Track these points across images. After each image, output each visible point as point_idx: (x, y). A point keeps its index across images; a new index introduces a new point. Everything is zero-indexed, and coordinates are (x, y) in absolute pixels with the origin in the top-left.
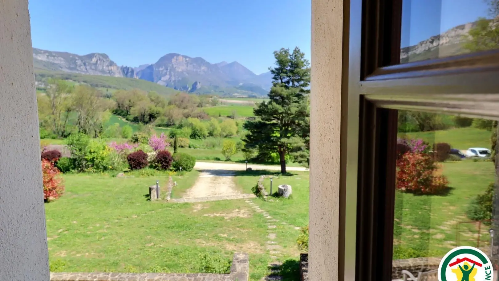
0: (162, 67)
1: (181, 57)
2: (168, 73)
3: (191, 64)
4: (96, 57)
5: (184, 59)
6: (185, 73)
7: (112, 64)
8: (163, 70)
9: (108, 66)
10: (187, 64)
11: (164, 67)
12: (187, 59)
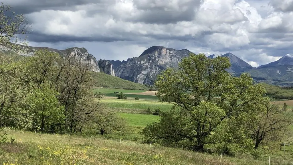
0: (144, 61)
1: (165, 50)
2: (149, 66)
3: (175, 56)
4: (74, 51)
5: (168, 51)
6: (167, 66)
7: (89, 57)
8: (145, 63)
9: (85, 60)
10: (171, 57)
11: (146, 60)
12: (172, 52)
